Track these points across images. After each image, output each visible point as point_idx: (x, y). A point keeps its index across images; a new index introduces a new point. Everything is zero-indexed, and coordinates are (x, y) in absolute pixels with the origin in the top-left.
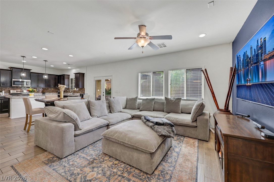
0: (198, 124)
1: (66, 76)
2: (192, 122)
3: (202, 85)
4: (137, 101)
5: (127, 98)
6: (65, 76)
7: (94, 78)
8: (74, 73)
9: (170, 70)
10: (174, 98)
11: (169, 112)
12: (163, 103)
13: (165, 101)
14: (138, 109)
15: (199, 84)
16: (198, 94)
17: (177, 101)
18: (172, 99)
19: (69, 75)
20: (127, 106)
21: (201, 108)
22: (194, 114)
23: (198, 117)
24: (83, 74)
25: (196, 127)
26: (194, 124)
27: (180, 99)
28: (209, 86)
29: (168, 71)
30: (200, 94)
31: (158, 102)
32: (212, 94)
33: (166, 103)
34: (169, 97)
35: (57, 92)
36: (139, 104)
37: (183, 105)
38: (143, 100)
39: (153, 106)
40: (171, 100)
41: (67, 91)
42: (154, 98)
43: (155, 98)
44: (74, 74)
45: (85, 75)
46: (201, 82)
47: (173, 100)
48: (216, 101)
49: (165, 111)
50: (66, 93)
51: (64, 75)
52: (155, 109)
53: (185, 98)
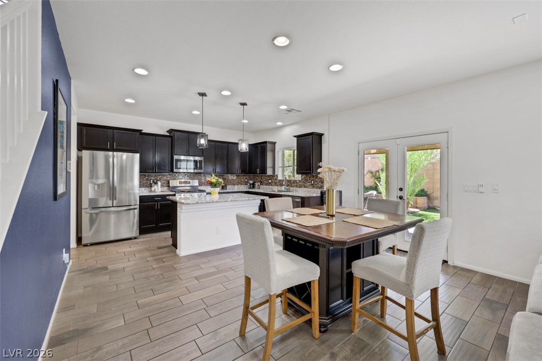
1: (269, 146)
6: (268, 144)
7: (359, 143)
8: (295, 136)
19: (274, 143)
24: (320, 136)
35: (246, 184)
41: (270, 181)
44: (296, 139)
50: (265, 187)
51: (266, 142)
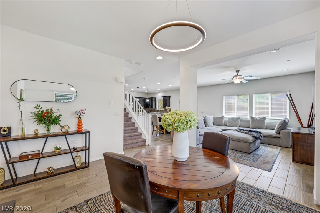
0: (281, 135)
2: (276, 134)
3: (287, 106)
4: (223, 119)
5: (214, 117)
9: (255, 94)
10: (259, 117)
11: (254, 128)
12: (248, 121)
13: (251, 120)
14: (225, 126)
15: (284, 106)
16: (283, 114)
17: (262, 120)
18: (257, 117)
19: (155, 98)
20: (214, 123)
21: (283, 124)
22: (278, 128)
23: (281, 131)
25: (280, 137)
26: (278, 135)
27: (265, 118)
28: (293, 107)
29: (253, 95)
30: (285, 114)
31: (243, 121)
32: (296, 114)
33: (252, 121)
34: (254, 116)
36: (226, 122)
37: (267, 123)
38: (229, 118)
39: (239, 124)
40: (256, 119)
41: (154, 111)
42: (239, 117)
43: (241, 117)
44: (162, 97)
45: (171, 98)
46: (286, 104)
47: (258, 119)
48: (301, 120)
49: (250, 127)
50: (152, 112)
51: (153, 98)
52: (241, 125)
53: (270, 117)
